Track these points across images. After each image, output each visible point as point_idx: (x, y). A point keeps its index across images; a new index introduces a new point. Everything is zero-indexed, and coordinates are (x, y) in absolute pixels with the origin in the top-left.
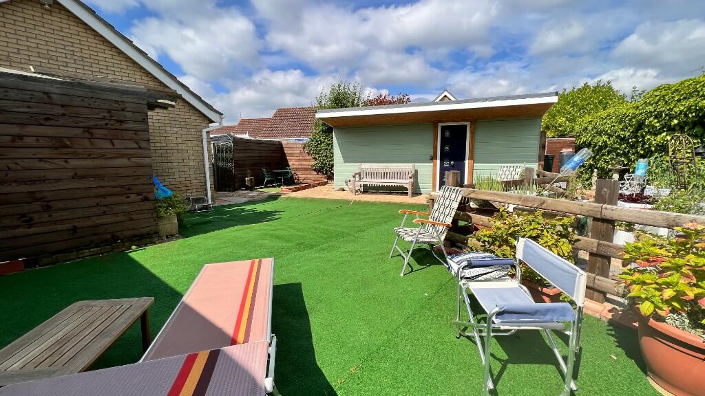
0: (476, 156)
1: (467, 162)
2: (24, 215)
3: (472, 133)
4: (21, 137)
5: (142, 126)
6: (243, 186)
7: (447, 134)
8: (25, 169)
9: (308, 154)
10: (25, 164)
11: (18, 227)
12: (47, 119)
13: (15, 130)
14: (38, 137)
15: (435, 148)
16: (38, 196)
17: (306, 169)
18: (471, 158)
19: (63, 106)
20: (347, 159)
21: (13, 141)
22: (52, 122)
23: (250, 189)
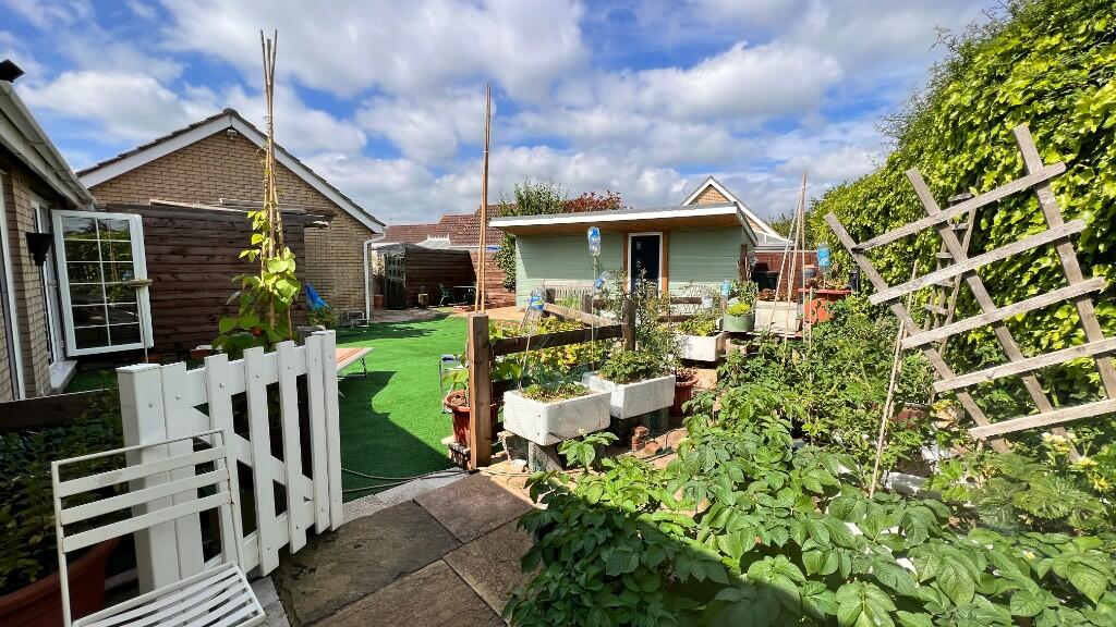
0: (671, 272)
1: (660, 279)
2: (210, 316)
3: (667, 245)
4: (213, 256)
5: (300, 245)
6: (415, 304)
7: (639, 245)
8: (214, 280)
9: (499, 266)
10: (214, 276)
11: (206, 324)
12: (231, 242)
13: (209, 251)
14: (224, 256)
15: (626, 262)
16: (221, 301)
17: (497, 286)
18: (666, 275)
19: (242, 232)
20: (530, 274)
21: (208, 259)
22: (234, 245)
23: (423, 307)
